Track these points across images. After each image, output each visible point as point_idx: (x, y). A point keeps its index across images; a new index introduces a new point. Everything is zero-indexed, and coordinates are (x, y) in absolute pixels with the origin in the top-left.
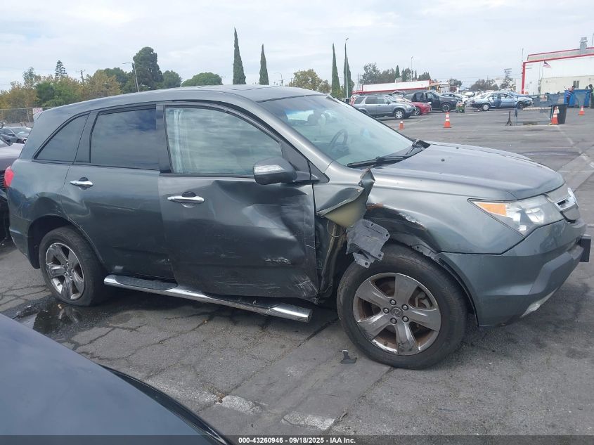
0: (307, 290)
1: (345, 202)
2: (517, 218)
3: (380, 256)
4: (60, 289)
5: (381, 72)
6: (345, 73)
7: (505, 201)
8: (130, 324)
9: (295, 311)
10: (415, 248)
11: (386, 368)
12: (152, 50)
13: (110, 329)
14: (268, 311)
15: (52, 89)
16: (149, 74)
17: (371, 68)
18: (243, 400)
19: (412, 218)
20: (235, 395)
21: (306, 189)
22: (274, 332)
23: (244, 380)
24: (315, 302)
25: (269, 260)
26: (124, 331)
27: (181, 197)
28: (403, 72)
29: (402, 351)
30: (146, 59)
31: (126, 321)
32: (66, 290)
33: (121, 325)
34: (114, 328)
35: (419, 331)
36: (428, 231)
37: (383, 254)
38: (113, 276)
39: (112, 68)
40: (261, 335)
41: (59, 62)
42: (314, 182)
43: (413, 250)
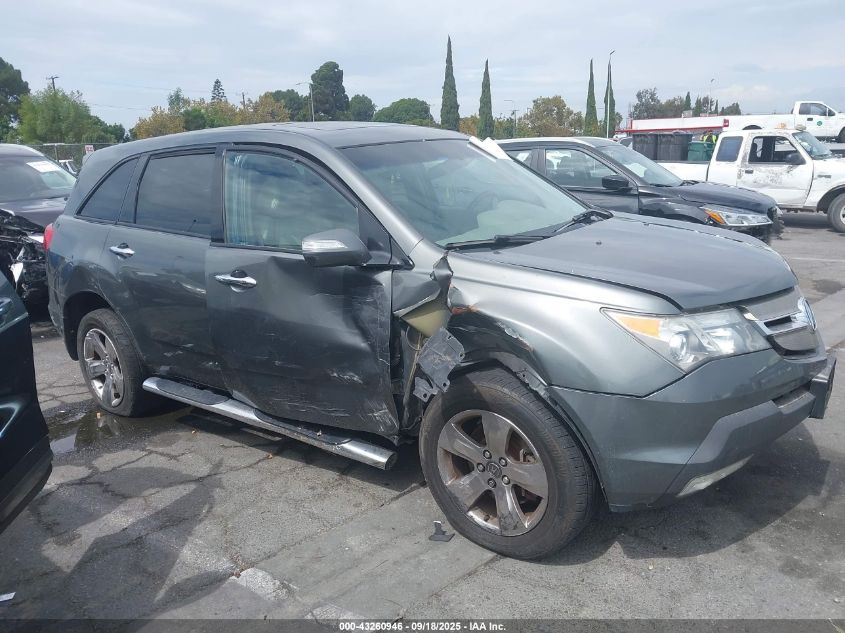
0: (385, 423)
1: (427, 299)
2: (676, 342)
3: (445, 385)
4: (100, 392)
5: (663, 101)
6: (606, 101)
7: (658, 315)
8: (173, 449)
9: (370, 452)
10: (521, 375)
11: (490, 555)
12: (336, 66)
13: (145, 453)
14: (334, 449)
15: (202, 117)
16: (331, 99)
17: (648, 96)
18: (269, 577)
19: (514, 331)
20: (262, 569)
21: (384, 277)
22: (353, 480)
23: (284, 547)
24: (395, 442)
25: (335, 375)
26: (162, 458)
27: (229, 278)
28: (698, 102)
29: (506, 529)
30: (329, 78)
31: (170, 444)
32: (107, 393)
33: (160, 449)
34: (151, 452)
35: (528, 502)
36: (534, 352)
37: (448, 383)
38: (156, 379)
39: (284, 90)
40: (337, 483)
41: (217, 82)
42: (395, 268)
43: (518, 378)
